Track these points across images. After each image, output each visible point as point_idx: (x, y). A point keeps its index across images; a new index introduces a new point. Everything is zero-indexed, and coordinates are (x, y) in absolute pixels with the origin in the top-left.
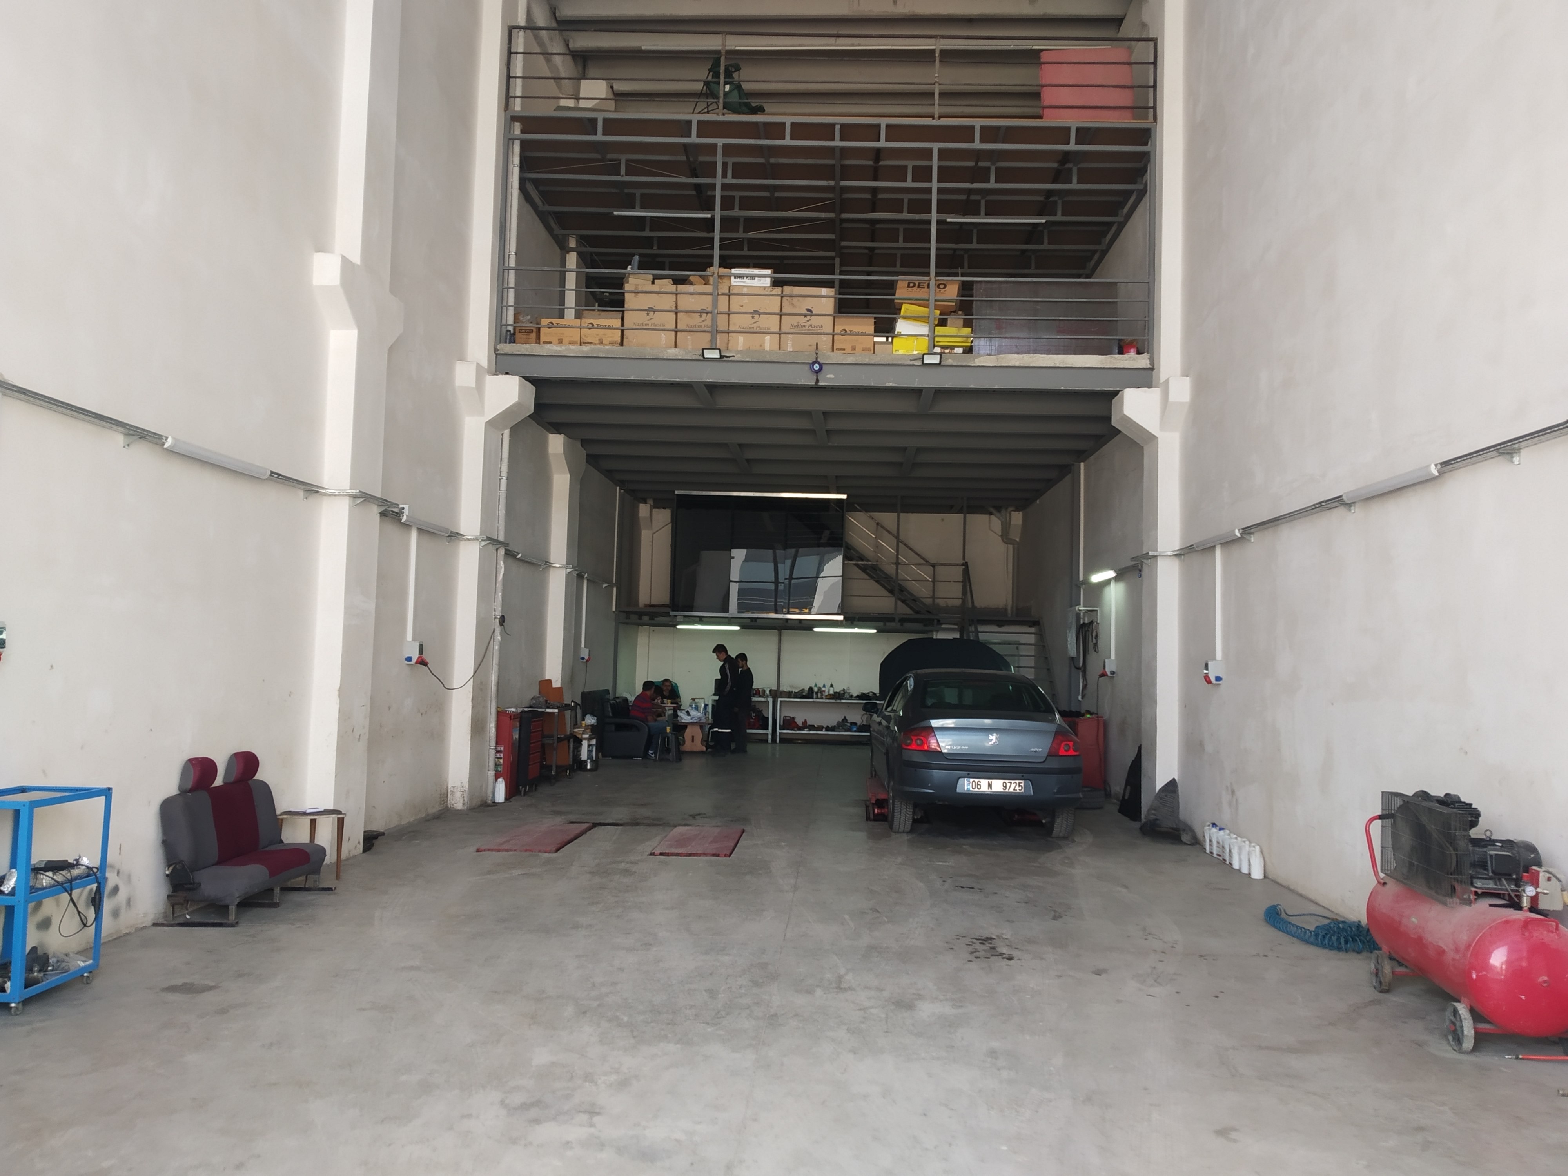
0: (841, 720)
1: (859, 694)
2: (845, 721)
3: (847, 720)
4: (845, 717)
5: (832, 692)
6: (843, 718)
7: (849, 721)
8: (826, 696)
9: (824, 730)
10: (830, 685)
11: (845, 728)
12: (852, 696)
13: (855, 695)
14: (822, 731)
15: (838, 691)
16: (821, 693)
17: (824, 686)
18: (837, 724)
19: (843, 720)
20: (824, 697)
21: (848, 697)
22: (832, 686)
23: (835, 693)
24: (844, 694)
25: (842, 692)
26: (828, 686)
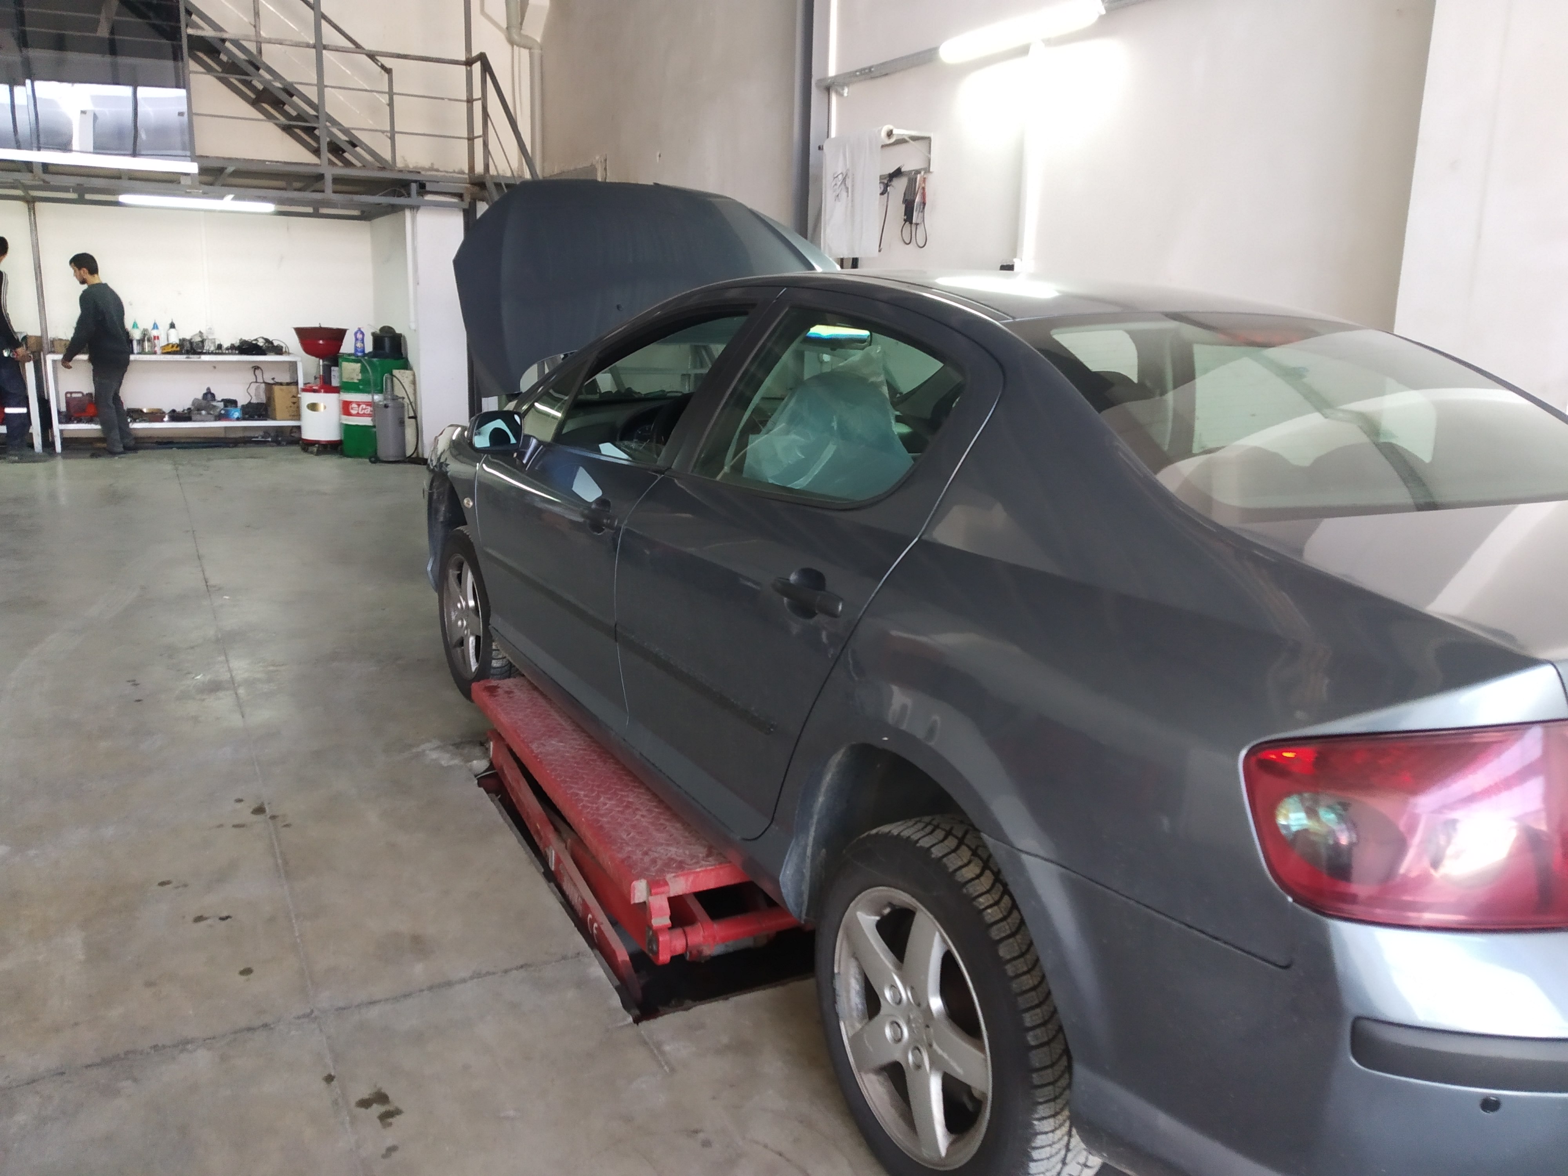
0: (200, 396)
1: (237, 342)
2: (209, 396)
3: (213, 395)
4: (208, 389)
5: (174, 339)
6: (205, 391)
7: (219, 397)
8: (163, 348)
9: (166, 419)
10: (168, 326)
11: (216, 413)
12: (220, 347)
13: (226, 344)
14: (162, 421)
15: (188, 337)
16: (149, 340)
17: (155, 327)
18: (193, 404)
19: (205, 395)
20: (158, 349)
21: (212, 348)
22: (172, 326)
23: (183, 341)
24: (203, 342)
25: (198, 339)
26: (164, 325)
